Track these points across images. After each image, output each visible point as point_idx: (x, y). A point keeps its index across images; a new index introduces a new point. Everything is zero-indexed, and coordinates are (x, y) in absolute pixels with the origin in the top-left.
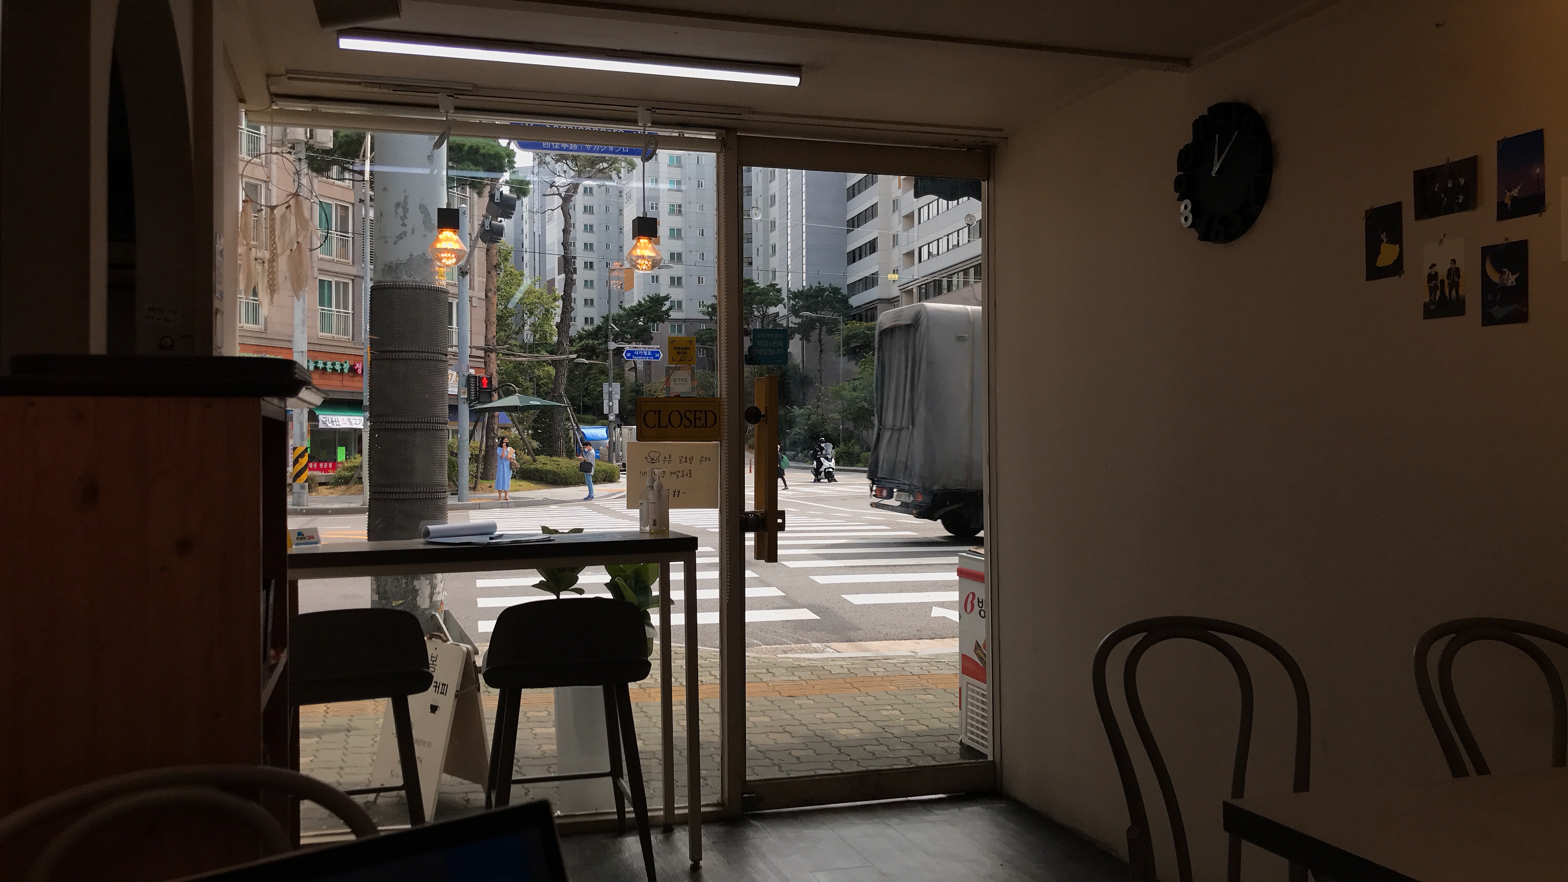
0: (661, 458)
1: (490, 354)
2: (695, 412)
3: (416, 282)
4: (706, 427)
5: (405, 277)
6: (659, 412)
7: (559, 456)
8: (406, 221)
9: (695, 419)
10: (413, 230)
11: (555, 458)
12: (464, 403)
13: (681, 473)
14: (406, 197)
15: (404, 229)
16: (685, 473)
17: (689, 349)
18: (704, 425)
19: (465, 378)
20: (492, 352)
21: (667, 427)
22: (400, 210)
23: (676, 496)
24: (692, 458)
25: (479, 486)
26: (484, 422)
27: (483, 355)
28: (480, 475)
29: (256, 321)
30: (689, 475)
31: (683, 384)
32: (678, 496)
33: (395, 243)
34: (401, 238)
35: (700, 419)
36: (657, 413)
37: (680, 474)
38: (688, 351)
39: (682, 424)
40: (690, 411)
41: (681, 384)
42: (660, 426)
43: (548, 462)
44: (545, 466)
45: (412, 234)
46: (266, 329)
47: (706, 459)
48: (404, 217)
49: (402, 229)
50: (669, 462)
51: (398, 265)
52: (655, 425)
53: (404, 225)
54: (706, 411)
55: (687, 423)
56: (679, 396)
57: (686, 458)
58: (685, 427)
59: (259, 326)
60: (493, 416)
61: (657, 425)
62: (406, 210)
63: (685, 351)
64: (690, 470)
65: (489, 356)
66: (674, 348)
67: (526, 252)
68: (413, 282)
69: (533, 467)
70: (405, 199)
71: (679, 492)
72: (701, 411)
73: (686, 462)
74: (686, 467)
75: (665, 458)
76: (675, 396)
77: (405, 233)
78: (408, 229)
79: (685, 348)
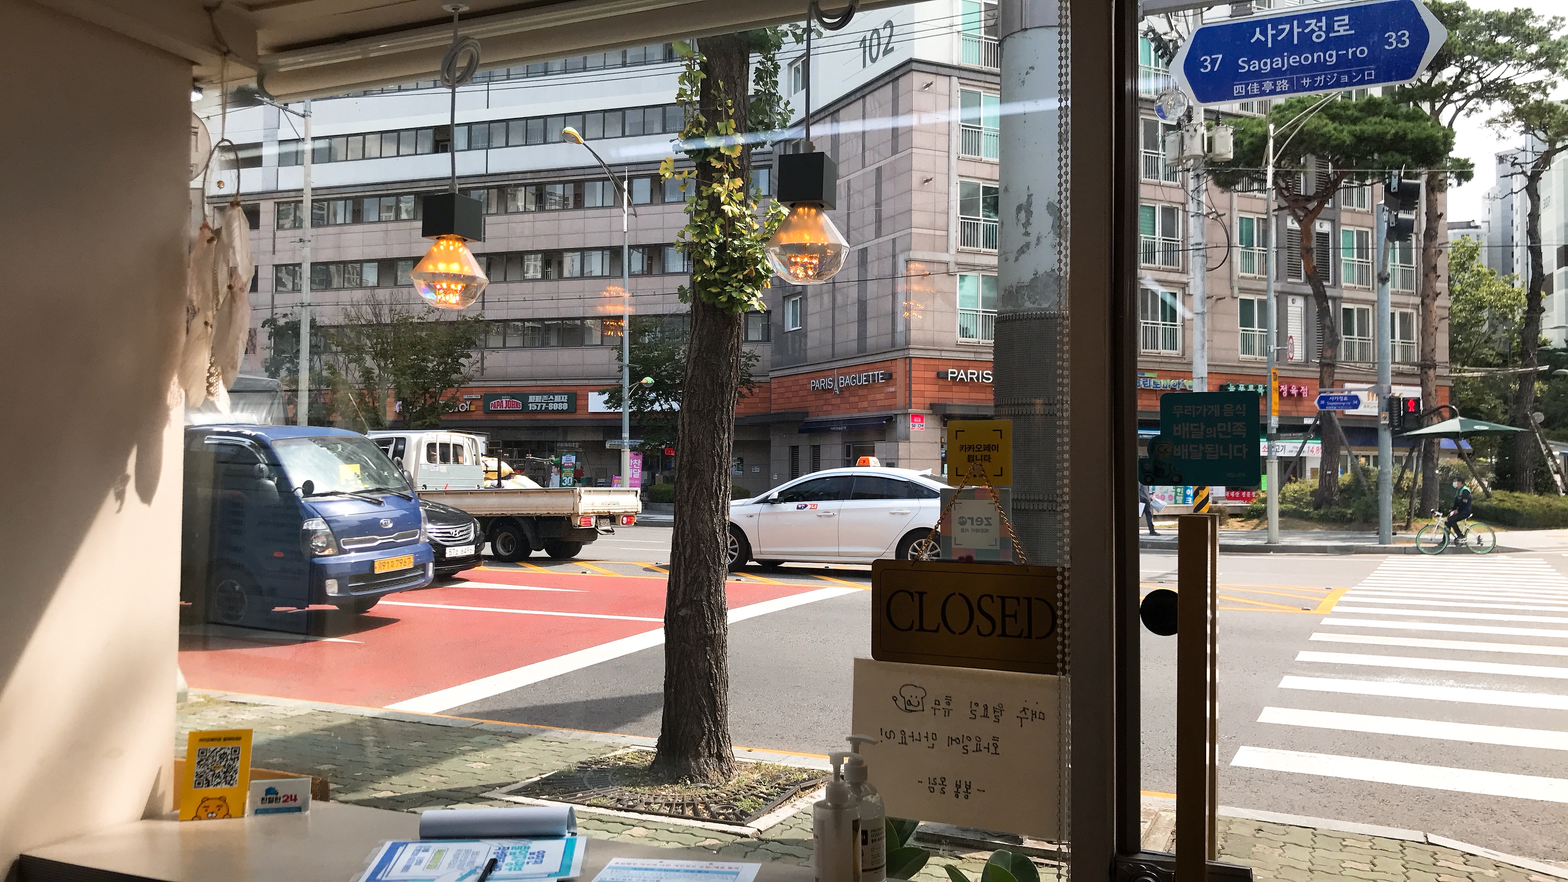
0: (929, 704)
1: (1427, 370)
2: (1003, 599)
3: (1042, 309)
4: (1029, 636)
5: (1028, 305)
6: (921, 594)
7: (1522, 490)
8: (1029, 230)
9: (1004, 616)
10: (1038, 239)
11: (1516, 494)
12: (1385, 430)
13: (974, 742)
14: (1030, 196)
15: (1028, 239)
16: (984, 744)
17: (996, 448)
18: (1025, 634)
19: (1385, 401)
20: (1430, 369)
21: (937, 631)
22: (1023, 215)
23: (961, 795)
24: (999, 710)
25: (1413, 525)
26: (1419, 451)
27: (1419, 372)
28: (1413, 513)
29: (1174, 347)
30: (992, 749)
31: (982, 531)
32: (967, 797)
33: (1017, 259)
34: (1023, 252)
35: (1015, 616)
36: (917, 597)
37: (972, 746)
38: (993, 454)
39: (974, 627)
40: (991, 597)
41: (977, 531)
42: (921, 629)
43: (1506, 499)
44: (1501, 504)
45: (1037, 244)
46: (1183, 354)
47: (1034, 714)
48: (1027, 224)
49: (1024, 240)
50: (947, 713)
51: (1020, 288)
52: (912, 625)
53: (1027, 234)
54: (1029, 600)
55: (986, 626)
56: (969, 560)
57: (986, 707)
58: (979, 633)
59: (1177, 352)
60: (1432, 443)
61: (917, 626)
62: (1029, 213)
63: (986, 453)
64: (995, 739)
65: (1426, 373)
66: (962, 447)
67: (1517, 246)
68: (1038, 309)
69: (1485, 503)
70: (1028, 200)
71: (968, 787)
72: (1018, 599)
73: (986, 716)
74: (985, 728)
75: (937, 702)
76: (961, 559)
77: (1027, 245)
78: (1032, 239)
79: (988, 448)
